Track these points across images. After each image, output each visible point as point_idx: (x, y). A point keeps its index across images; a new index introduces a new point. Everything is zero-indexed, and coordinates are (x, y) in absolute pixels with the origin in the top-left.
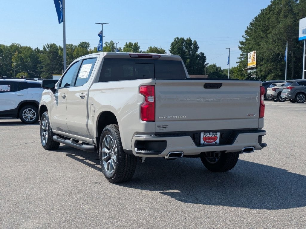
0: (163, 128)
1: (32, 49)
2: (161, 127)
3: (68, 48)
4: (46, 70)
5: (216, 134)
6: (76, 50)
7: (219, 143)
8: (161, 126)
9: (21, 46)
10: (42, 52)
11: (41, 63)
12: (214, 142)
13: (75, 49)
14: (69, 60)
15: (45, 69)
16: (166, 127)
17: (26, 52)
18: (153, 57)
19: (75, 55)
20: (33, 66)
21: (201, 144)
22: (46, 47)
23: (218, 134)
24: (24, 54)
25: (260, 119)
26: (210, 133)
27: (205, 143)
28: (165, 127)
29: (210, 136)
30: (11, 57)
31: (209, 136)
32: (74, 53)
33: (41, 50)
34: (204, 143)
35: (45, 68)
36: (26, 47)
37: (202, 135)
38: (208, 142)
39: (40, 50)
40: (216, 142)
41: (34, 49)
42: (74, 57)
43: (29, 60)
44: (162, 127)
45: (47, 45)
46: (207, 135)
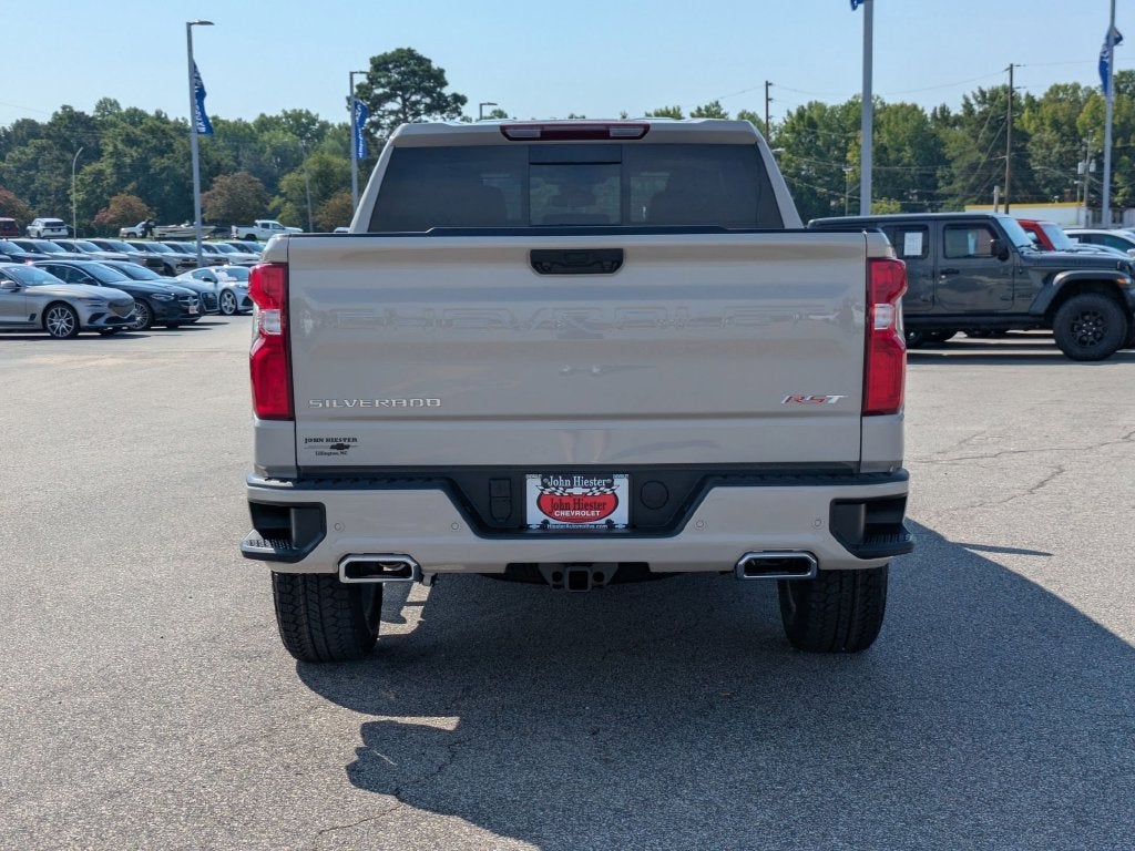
0: (332, 447)
1: (923, 111)
2: (324, 443)
3: (1060, 100)
4: (963, 188)
5: (609, 486)
6: (1088, 107)
7: (627, 526)
8: (322, 440)
9: (883, 103)
10: (958, 121)
11: (948, 163)
12: (603, 521)
13: (1086, 101)
14: (1058, 145)
15: (960, 184)
16: (347, 447)
17: (897, 123)
18: (611, 135)
19: (1084, 125)
20: (921, 175)
21: (527, 527)
22: (973, 101)
23: (622, 486)
24: (890, 133)
25: (864, 419)
26: (577, 479)
27: (552, 521)
28: (341, 447)
29: (578, 491)
30: (847, 144)
31: (568, 490)
32: (1081, 115)
33: (957, 115)
34: (546, 522)
35: (963, 180)
36: (903, 106)
37: (533, 486)
38: (566, 519)
39: (952, 114)
40: (609, 523)
41: (928, 112)
42: (1081, 132)
43: (908, 153)
44: (330, 444)
45: (978, 93)
46: (559, 487)
